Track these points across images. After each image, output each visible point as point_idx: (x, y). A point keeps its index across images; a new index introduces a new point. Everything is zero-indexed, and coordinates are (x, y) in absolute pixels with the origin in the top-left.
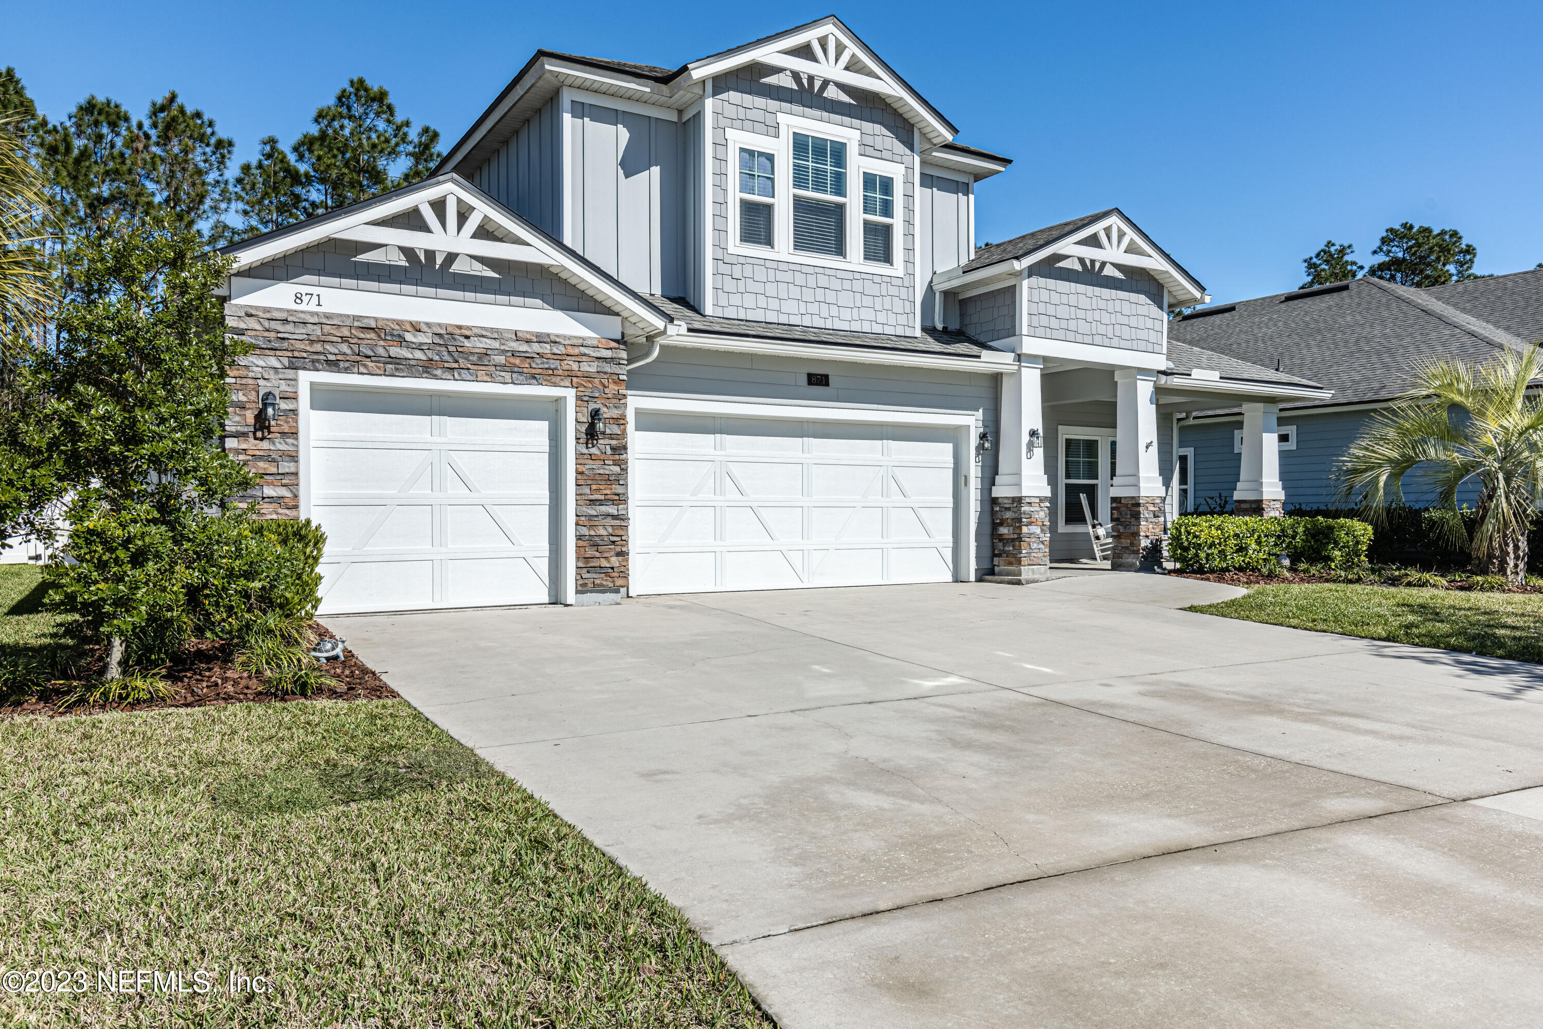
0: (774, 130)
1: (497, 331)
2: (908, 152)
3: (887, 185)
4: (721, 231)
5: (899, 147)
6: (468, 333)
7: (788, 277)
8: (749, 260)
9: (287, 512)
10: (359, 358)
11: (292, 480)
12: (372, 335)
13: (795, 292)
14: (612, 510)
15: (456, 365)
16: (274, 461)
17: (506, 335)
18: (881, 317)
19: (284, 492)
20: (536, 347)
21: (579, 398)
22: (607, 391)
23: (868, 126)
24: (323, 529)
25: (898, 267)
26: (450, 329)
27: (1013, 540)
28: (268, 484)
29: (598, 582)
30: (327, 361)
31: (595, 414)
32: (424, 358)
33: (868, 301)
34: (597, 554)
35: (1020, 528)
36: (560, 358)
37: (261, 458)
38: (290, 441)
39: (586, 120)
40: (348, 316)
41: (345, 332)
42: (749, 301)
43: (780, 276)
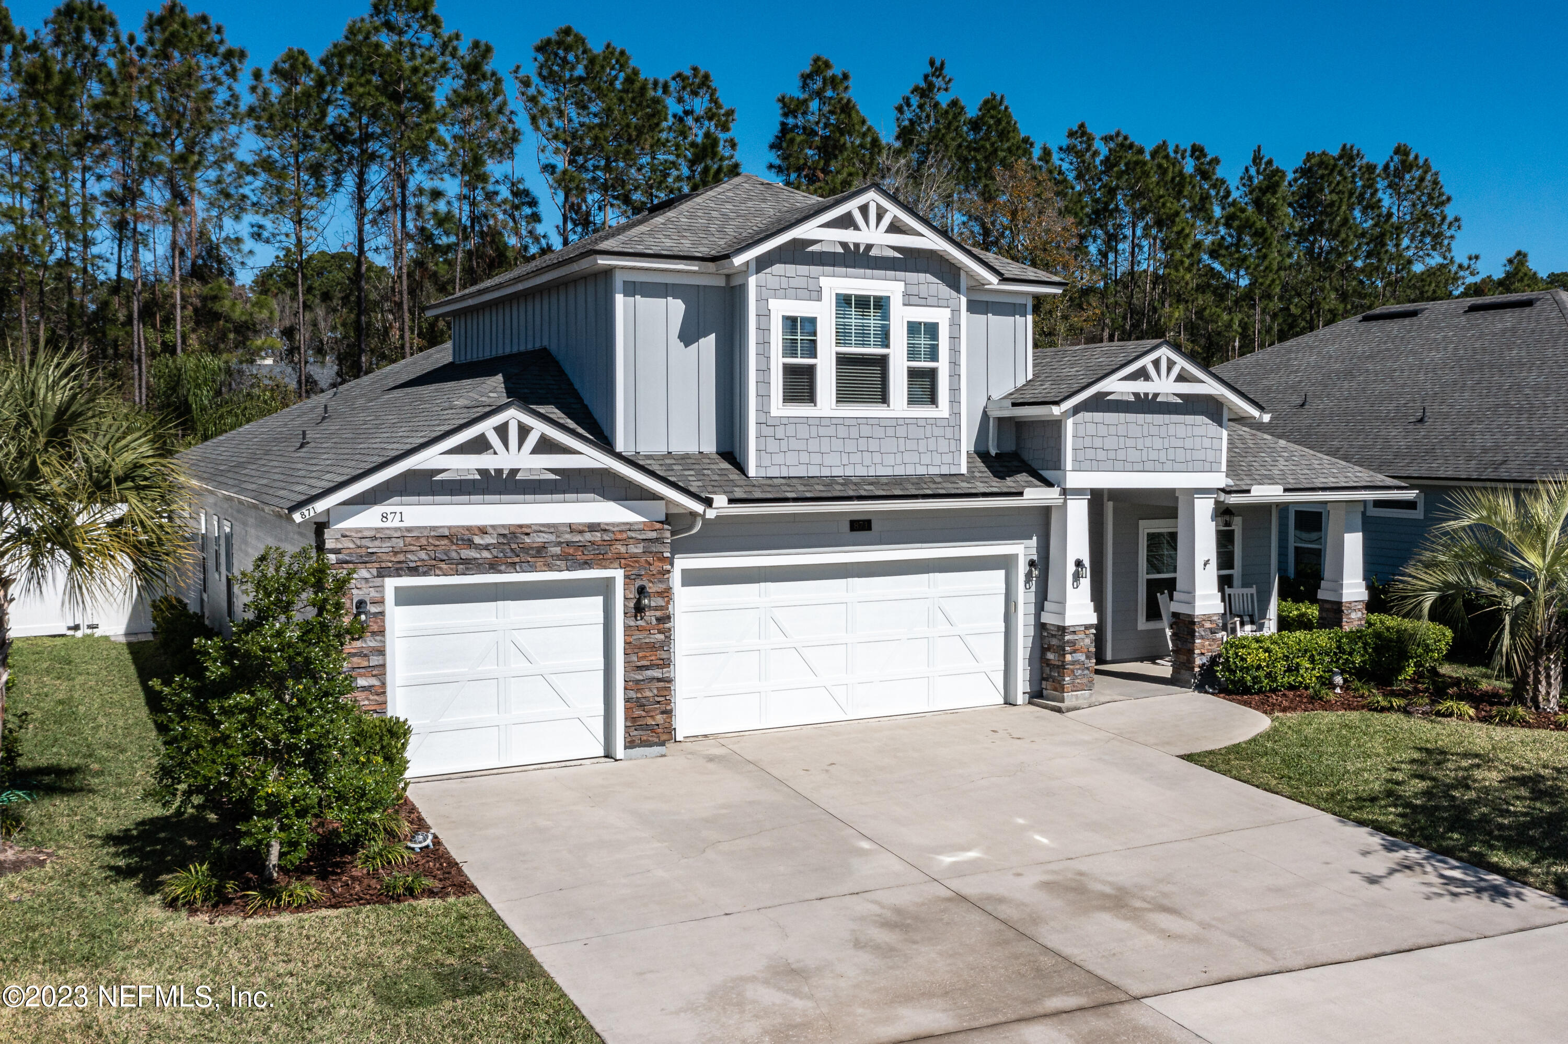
0: (817, 295)
1: (554, 526)
2: (954, 294)
3: (932, 330)
4: (764, 397)
5: (945, 291)
6: (528, 531)
7: (831, 431)
8: (791, 420)
9: (376, 697)
10: (434, 562)
11: (380, 671)
12: (446, 542)
13: (837, 444)
14: (657, 673)
15: (517, 560)
16: (366, 656)
17: (561, 529)
18: (926, 459)
19: (374, 682)
20: (588, 536)
21: (627, 577)
22: (652, 568)
23: (912, 276)
24: (409, 723)
25: (943, 409)
26: (512, 529)
27: (1058, 667)
28: (361, 675)
29: (644, 738)
30: (409, 568)
31: (641, 591)
32: (489, 556)
33: (911, 445)
34: (643, 714)
35: (1064, 655)
36: (610, 543)
37: (354, 655)
38: (378, 638)
39: (638, 297)
40: (426, 527)
41: (424, 542)
42: (791, 458)
43: (822, 432)
